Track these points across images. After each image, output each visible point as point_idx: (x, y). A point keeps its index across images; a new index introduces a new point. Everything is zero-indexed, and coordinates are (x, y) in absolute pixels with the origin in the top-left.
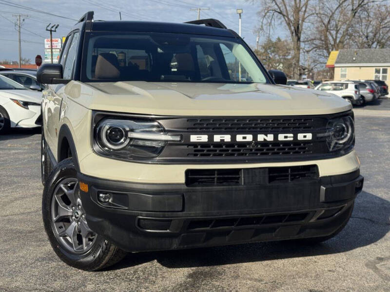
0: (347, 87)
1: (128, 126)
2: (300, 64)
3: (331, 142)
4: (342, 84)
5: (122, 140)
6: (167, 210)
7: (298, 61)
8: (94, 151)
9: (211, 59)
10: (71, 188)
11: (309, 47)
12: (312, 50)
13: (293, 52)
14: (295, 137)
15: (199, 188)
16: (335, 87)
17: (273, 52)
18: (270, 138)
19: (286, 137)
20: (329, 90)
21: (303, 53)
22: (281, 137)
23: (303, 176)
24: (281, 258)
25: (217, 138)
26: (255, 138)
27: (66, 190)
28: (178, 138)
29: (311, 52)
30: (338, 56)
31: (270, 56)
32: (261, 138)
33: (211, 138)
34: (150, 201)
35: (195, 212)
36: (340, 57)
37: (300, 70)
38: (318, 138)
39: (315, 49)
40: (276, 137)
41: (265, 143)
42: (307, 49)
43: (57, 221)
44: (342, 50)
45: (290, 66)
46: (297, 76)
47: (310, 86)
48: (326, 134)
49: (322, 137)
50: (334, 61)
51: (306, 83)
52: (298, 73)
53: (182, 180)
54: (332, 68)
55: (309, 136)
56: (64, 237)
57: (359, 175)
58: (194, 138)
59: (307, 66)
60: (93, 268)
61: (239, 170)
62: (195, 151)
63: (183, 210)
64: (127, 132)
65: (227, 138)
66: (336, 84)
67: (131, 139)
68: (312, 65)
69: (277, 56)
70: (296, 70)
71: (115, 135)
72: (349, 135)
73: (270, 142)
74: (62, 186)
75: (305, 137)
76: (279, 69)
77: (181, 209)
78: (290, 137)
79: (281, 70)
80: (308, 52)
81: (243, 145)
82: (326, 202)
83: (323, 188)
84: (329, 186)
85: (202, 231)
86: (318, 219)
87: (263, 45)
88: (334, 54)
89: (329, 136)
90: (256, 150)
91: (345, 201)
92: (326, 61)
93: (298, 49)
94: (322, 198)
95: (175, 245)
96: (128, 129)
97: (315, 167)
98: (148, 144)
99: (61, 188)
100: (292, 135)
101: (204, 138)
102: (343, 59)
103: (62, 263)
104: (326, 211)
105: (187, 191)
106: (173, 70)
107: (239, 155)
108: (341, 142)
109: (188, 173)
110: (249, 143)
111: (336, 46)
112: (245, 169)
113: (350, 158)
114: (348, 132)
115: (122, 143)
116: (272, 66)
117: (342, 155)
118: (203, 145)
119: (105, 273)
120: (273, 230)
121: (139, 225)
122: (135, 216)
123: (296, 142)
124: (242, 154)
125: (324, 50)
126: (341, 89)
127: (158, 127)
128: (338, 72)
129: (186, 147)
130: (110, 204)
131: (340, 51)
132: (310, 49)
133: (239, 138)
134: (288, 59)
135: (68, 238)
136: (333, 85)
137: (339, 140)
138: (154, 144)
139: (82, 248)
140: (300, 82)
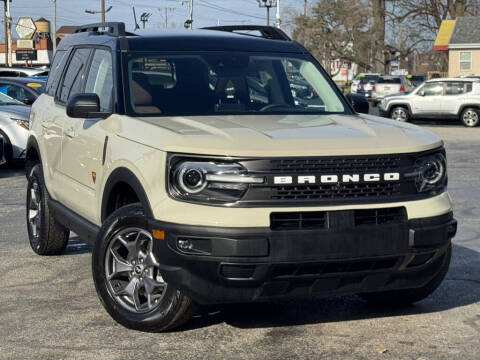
0: (469, 88)
1: (206, 169)
2: (387, 42)
3: (421, 182)
4: (462, 84)
5: (200, 183)
6: (252, 254)
7: (382, 38)
8: (170, 196)
9: (269, 77)
10: (131, 239)
11: (401, 11)
12: (406, 15)
13: (372, 21)
14: (382, 177)
15: (284, 231)
16: (448, 88)
17: (335, 20)
18: (356, 178)
19: (372, 177)
20: (439, 93)
21: (391, 22)
22: (367, 178)
23: (391, 219)
24: (368, 318)
25: (301, 180)
26: (340, 179)
27: (125, 242)
28: (261, 181)
29: (406, 19)
30: (455, 30)
31: (330, 27)
32: (346, 178)
33: (295, 180)
34: (235, 246)
35: (281, 257)
36: (458, 30)
37: (386, 54)
38: (405, 178)
39: (412, 14)
40: (361, 177)
41: (351, 184)
42: (400, 15)
43: (113, 279)
44: (461, 18)
45: (367, 46)
46: (380, 66)
47: (405, 86)
48: (415, 174)
49: (410, 177)
50: (448, 38)
51: (397, 81)
52: (383, 60)
53: (266, 223)
54: (445, 52)
55: (396, 176)
56: (121, 296)
57: (452, 219)
58: (278, 180)
59: (398, 47)
60: (161, 327)
61: (324, 213)
62: (279, 193)
63: (268, 256)
64: (204, 175)
65: (312, 179)
66: (450, 83)
67: (210, 182)
68: (409, 44)
69: (342, 27)
70: (378, 55)
71: (192, 179)
72: (440, 174)
73: (356, 183)
74: (119, 237)
75: (392, 177)
76: (347, 51)
77: (265, 253)
78: (376, 177)
79: (350, 53)
80: (400, 19)
81: (327, 186)
82: (415, 247)
83: (412, 231)
84: (418, 229)
85: (286, 279)
86: (409, 266)
87: (317, 6)
88: (448, 25)
89: (418, 176)
90: (342, 191)
91: (435, 246)
92: (433, 37)
93: (382, 14)
94: (411, 242)
95: (256, 295)
96: (205, 172)
97: (403, 209)
98: (228, 187)
99: (118, 240)
100: (378, 175)
101: (288, 180)
102: (465, 36)
103: (119, 327)
104: (416, 256)
105: (272, 235)
106: (229, 97)
107: (323, 196)
108: (432, 182)
109: (273, 216)
110: (334, 184)
111: (451, 7)
112: (330, 212)
113: (442, 200)
114: (439, 171)
115: (200, 187)
116: (333, 46)
117: (433, 196)
118: (287, 187)
119: (173, 334)
120: (359, 279)
121: (221, 272)
122: (217, 263)
123: (382, 182)
124: (326, 196)
125: (430, 16)
126: (461, 92)
127: (240, 169)
128: (455, 58)
129: (269, 189)
130: (191, 251)
131: (459, 20)
132: (404, 13)
133: (324, 179)
134: (363, 33)
135: (126, 297)
136: (445, 85)
137: (430, 179)
138: (236, 187)
139: (147, 306)
140: (386, 77)
